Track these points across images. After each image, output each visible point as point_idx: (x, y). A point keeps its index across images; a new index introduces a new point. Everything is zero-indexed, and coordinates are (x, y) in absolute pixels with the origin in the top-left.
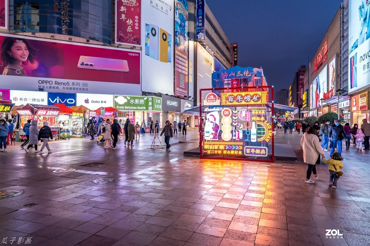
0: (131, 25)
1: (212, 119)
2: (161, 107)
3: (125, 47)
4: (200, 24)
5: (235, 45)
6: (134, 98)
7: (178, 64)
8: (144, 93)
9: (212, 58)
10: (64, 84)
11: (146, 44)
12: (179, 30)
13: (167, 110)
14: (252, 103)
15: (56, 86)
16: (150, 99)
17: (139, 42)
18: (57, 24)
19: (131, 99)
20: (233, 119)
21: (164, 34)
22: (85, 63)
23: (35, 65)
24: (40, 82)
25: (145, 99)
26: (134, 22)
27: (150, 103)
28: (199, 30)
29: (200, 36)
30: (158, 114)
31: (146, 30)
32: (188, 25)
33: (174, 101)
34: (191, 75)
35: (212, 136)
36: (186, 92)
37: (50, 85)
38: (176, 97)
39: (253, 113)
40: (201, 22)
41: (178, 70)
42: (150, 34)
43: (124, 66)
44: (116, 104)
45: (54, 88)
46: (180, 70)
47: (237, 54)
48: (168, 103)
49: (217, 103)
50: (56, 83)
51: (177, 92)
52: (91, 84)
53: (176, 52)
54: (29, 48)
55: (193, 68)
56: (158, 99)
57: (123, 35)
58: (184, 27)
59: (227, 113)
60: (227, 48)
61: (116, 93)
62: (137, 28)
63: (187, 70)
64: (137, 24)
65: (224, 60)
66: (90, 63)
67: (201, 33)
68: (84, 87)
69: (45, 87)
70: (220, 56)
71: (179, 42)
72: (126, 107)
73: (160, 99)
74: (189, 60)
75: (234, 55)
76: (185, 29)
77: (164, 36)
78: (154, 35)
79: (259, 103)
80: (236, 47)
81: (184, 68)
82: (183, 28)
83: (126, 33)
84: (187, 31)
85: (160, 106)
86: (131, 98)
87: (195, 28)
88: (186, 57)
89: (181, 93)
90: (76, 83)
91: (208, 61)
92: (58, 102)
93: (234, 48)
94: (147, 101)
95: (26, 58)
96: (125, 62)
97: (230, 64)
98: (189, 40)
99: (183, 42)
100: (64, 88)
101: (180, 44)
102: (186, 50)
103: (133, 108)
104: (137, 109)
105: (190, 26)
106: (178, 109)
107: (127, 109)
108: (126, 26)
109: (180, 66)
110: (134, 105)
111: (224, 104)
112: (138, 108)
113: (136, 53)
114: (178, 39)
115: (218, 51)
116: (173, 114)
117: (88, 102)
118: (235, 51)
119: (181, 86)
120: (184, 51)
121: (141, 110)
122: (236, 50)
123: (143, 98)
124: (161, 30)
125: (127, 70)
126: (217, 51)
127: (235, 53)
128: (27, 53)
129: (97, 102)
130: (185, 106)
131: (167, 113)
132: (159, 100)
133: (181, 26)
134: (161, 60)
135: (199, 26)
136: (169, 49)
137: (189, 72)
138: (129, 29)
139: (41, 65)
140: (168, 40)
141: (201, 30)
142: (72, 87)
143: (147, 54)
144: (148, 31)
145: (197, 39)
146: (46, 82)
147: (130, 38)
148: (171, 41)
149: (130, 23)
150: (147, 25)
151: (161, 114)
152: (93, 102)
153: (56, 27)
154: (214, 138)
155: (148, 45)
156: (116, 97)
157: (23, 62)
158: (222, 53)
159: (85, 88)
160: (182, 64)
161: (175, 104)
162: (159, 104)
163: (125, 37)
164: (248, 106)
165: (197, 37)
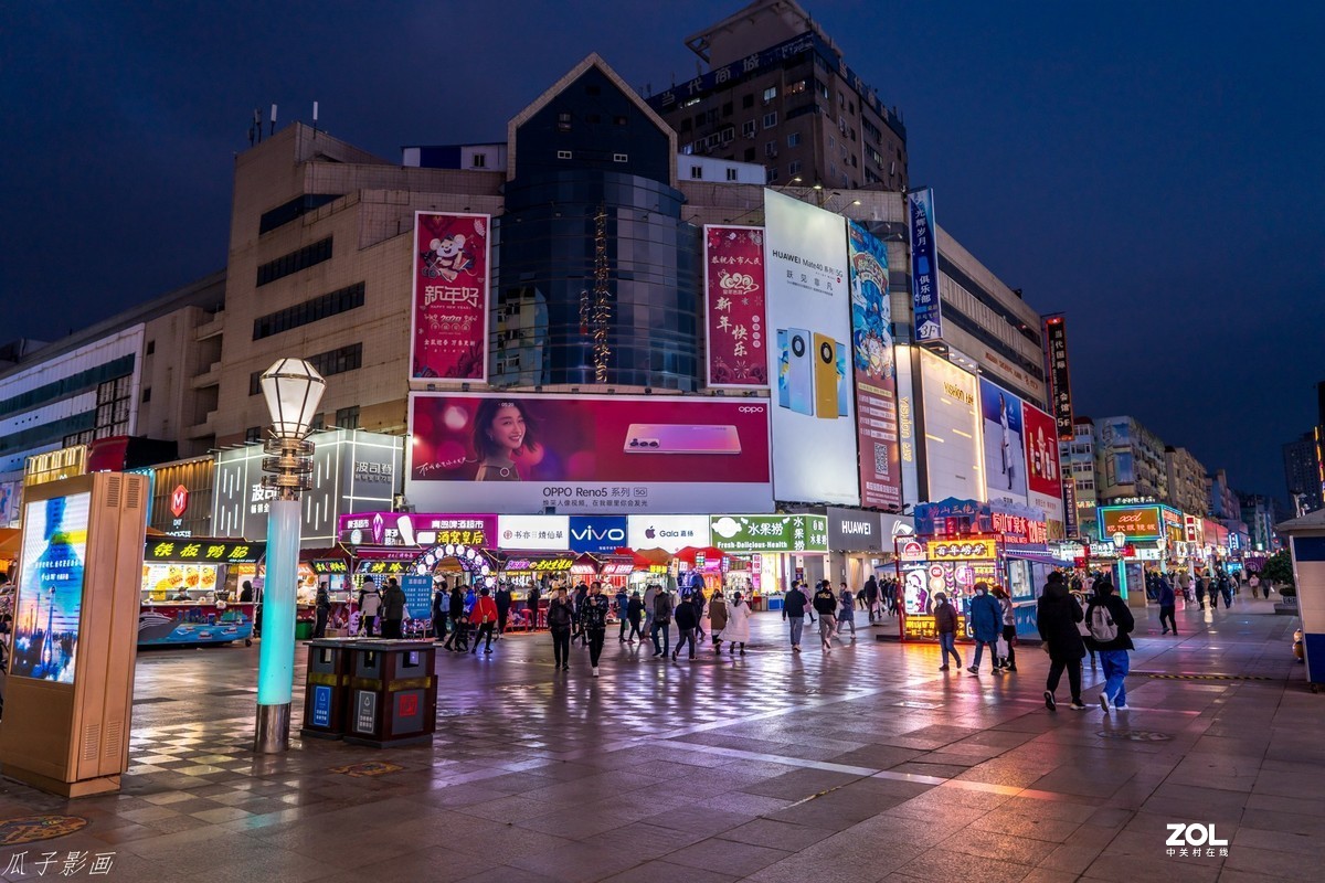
0: (742, 339)
1: (915, 581)
2: (825, 539)
3: (732, 393)
4: (926, 299)
5: (1055, 321)
6: (758, 522)
7: (869, 416)
8: (782, 506)
9: (971, 380)
10: (595, 493)
11: (781, 380)
12: (865, 327)
13: (842, 547)
14: (974, 556)
15: (580, 498)
16: (799, 521)
17: (763, 379)
18: (586, 364)
19: (750, 524)
20: (946, 581)
21: (825, 345)
22: (639, 441)
23: (537, 455)
24: (547, 492)
25: (785, 521)
26: (750, 331)
27: (799, 533)
28: (922, 314)
29: (928, 330)
30: (819, 559)
31: (779, 346)
32: (891, 304)
33: (860, 520)
34: (907, 440)
35: (917, 608)
36: (896, 491)
37: (568, 498)
38: (865, 509)
39: (977, 572)
40: (928, 293)
41: (867, 432)
42: (791, 353)
43: (729, 439)
44: (715, 536)
45: (574, 503)
46: (873, 432)
47: (1063, 349)
48: (845, 527)
49: (922, 557)
50: (580, 492)
51: (868, 493)
52: (654, 489)
53: (861, 386)
54: (526, 419)
55: (911, 422)
56: (819, 519)
57: (725, 366)
58: (879, 314)
59: (937, 572)
60: (1029, 334)
61: (714, 510)
62: (757, 344)
63: (894, 427)
64: (756, 336)
65: (1019, 376)
66: (649, 441)
67: (928, 323)
68: (637, 499)
69: (557, 503)
70: (1002, 365)
71: (866, 358)
72: (739, 545)
73: (824, 520)
74: (900, 401)
75: (1053, 350)
76: (881, 319)
77: (826, 350)
78: (799, 354)
79: (984, 557)
80: (1060, 327)
81: (884, 425)
82: (875, 317)
83: (731, 359)
84: (889, 321)
85: (824, 537)
86: (751, 521)
87: (911, 309)
88: (890, 394)
89: (881, 496)
90: (620, 490)
91: (960, 393)
92: (589, 538)
93: (1053, 328)
94: (790, 528)
95: (520, 441)
96: (732, 429)
97: (1042, 380)
98: (895, 344)
99: (877, 354)
100: (595, 503)
101: (869, 362)
102: (889, 375)
103: (756, 545)
104: (766, 549)
105: (895, 307)
106: (872, 544)
107: (741, 549)
108: (732, 341)
109: (873, 422)
110: (759, 538)
111: (932, 557)
112: (769, 544)
113: (757, 405)
114: (862, 350)
115: (994, 354)
116: (859, 556)
117: (653, 536)
118: (1056, 340)
119: (878, 477)
120: (883, 377)
121: (775, 549)
122: (1059, 334)
123: (780, 520)
124: (818, 336)
125: (737, 448)
126: (987, 354)
127: (1059, 344)
128: (521, 429)
129: (671, 534)
130: (895, 531)
131: (843, 553)
132: (820, 523)
133: (869, 313)
134: (822, 415)
135: (921, 304)
136: (839, 382)
137: (902, 432)
138: (739, 350)
139: (548, 454)
140: (836, 359)
141: (928, 312)
142: (614, 499)
143: (785, 405)
144: (784, 346)
145: (919, 338)
146: (558, 491)
147: (742, 370)
148: (843, 361)
149: (741, 335)
150: (780, 332)
151: (826, 558)
152: (663, 534)
153: (583, 368)
154: (920, 610)
155: (786, 381)
156: (715, 520)
157: (515, 451)
158: (1009, 353)
159: (641, 499)
160: (880, 413)
161: (862, 528)
162: (823, 533)
163: (729, 371)
164: (968, 561)
165: (919, 333)
